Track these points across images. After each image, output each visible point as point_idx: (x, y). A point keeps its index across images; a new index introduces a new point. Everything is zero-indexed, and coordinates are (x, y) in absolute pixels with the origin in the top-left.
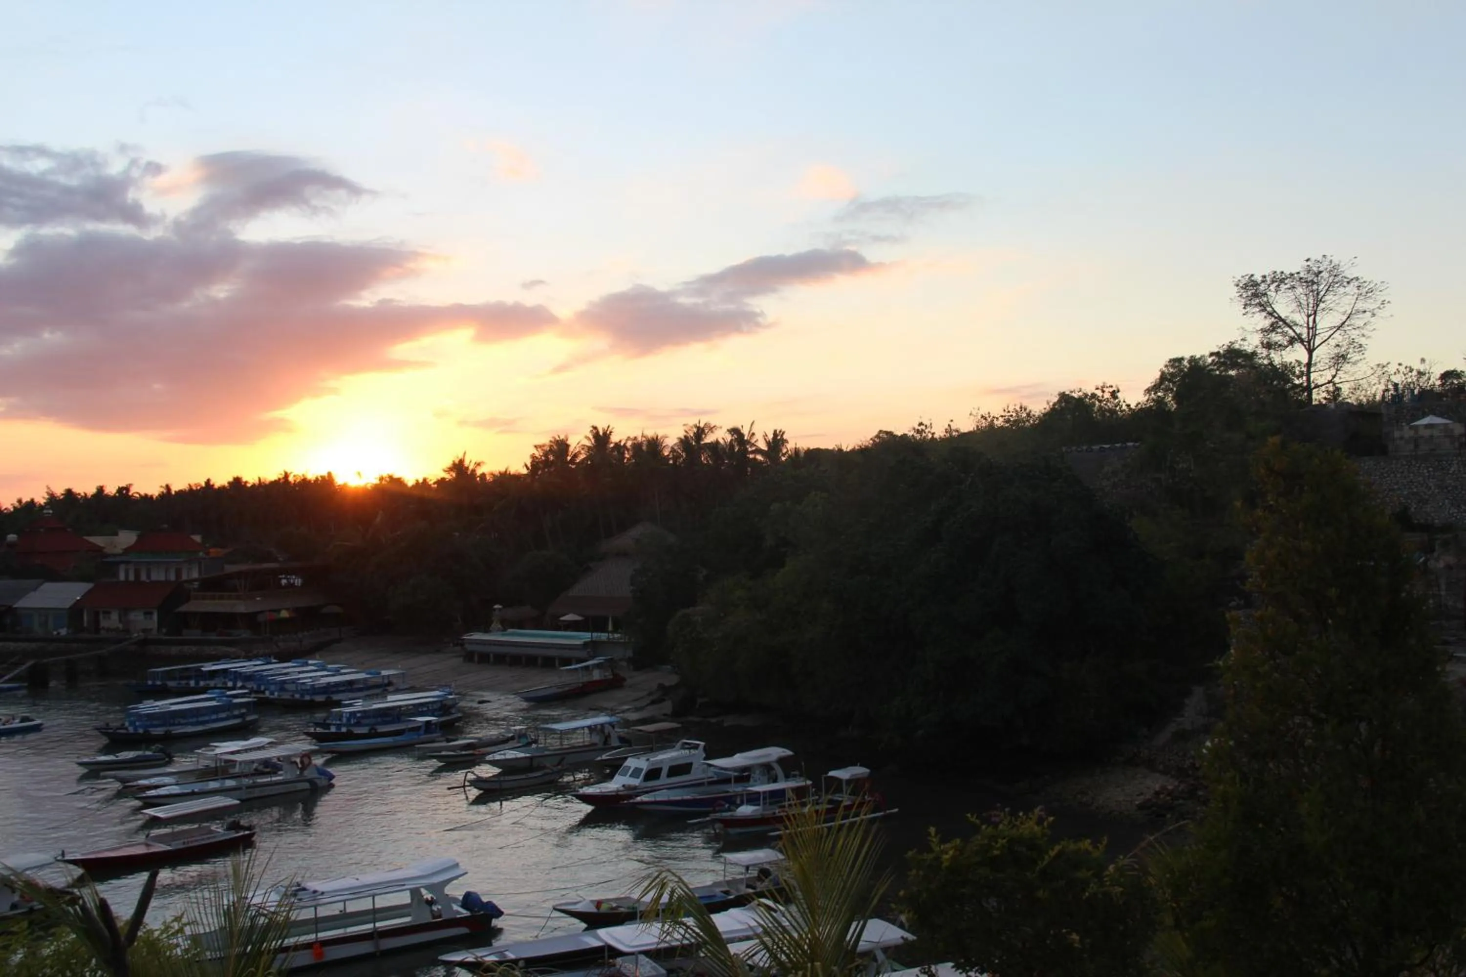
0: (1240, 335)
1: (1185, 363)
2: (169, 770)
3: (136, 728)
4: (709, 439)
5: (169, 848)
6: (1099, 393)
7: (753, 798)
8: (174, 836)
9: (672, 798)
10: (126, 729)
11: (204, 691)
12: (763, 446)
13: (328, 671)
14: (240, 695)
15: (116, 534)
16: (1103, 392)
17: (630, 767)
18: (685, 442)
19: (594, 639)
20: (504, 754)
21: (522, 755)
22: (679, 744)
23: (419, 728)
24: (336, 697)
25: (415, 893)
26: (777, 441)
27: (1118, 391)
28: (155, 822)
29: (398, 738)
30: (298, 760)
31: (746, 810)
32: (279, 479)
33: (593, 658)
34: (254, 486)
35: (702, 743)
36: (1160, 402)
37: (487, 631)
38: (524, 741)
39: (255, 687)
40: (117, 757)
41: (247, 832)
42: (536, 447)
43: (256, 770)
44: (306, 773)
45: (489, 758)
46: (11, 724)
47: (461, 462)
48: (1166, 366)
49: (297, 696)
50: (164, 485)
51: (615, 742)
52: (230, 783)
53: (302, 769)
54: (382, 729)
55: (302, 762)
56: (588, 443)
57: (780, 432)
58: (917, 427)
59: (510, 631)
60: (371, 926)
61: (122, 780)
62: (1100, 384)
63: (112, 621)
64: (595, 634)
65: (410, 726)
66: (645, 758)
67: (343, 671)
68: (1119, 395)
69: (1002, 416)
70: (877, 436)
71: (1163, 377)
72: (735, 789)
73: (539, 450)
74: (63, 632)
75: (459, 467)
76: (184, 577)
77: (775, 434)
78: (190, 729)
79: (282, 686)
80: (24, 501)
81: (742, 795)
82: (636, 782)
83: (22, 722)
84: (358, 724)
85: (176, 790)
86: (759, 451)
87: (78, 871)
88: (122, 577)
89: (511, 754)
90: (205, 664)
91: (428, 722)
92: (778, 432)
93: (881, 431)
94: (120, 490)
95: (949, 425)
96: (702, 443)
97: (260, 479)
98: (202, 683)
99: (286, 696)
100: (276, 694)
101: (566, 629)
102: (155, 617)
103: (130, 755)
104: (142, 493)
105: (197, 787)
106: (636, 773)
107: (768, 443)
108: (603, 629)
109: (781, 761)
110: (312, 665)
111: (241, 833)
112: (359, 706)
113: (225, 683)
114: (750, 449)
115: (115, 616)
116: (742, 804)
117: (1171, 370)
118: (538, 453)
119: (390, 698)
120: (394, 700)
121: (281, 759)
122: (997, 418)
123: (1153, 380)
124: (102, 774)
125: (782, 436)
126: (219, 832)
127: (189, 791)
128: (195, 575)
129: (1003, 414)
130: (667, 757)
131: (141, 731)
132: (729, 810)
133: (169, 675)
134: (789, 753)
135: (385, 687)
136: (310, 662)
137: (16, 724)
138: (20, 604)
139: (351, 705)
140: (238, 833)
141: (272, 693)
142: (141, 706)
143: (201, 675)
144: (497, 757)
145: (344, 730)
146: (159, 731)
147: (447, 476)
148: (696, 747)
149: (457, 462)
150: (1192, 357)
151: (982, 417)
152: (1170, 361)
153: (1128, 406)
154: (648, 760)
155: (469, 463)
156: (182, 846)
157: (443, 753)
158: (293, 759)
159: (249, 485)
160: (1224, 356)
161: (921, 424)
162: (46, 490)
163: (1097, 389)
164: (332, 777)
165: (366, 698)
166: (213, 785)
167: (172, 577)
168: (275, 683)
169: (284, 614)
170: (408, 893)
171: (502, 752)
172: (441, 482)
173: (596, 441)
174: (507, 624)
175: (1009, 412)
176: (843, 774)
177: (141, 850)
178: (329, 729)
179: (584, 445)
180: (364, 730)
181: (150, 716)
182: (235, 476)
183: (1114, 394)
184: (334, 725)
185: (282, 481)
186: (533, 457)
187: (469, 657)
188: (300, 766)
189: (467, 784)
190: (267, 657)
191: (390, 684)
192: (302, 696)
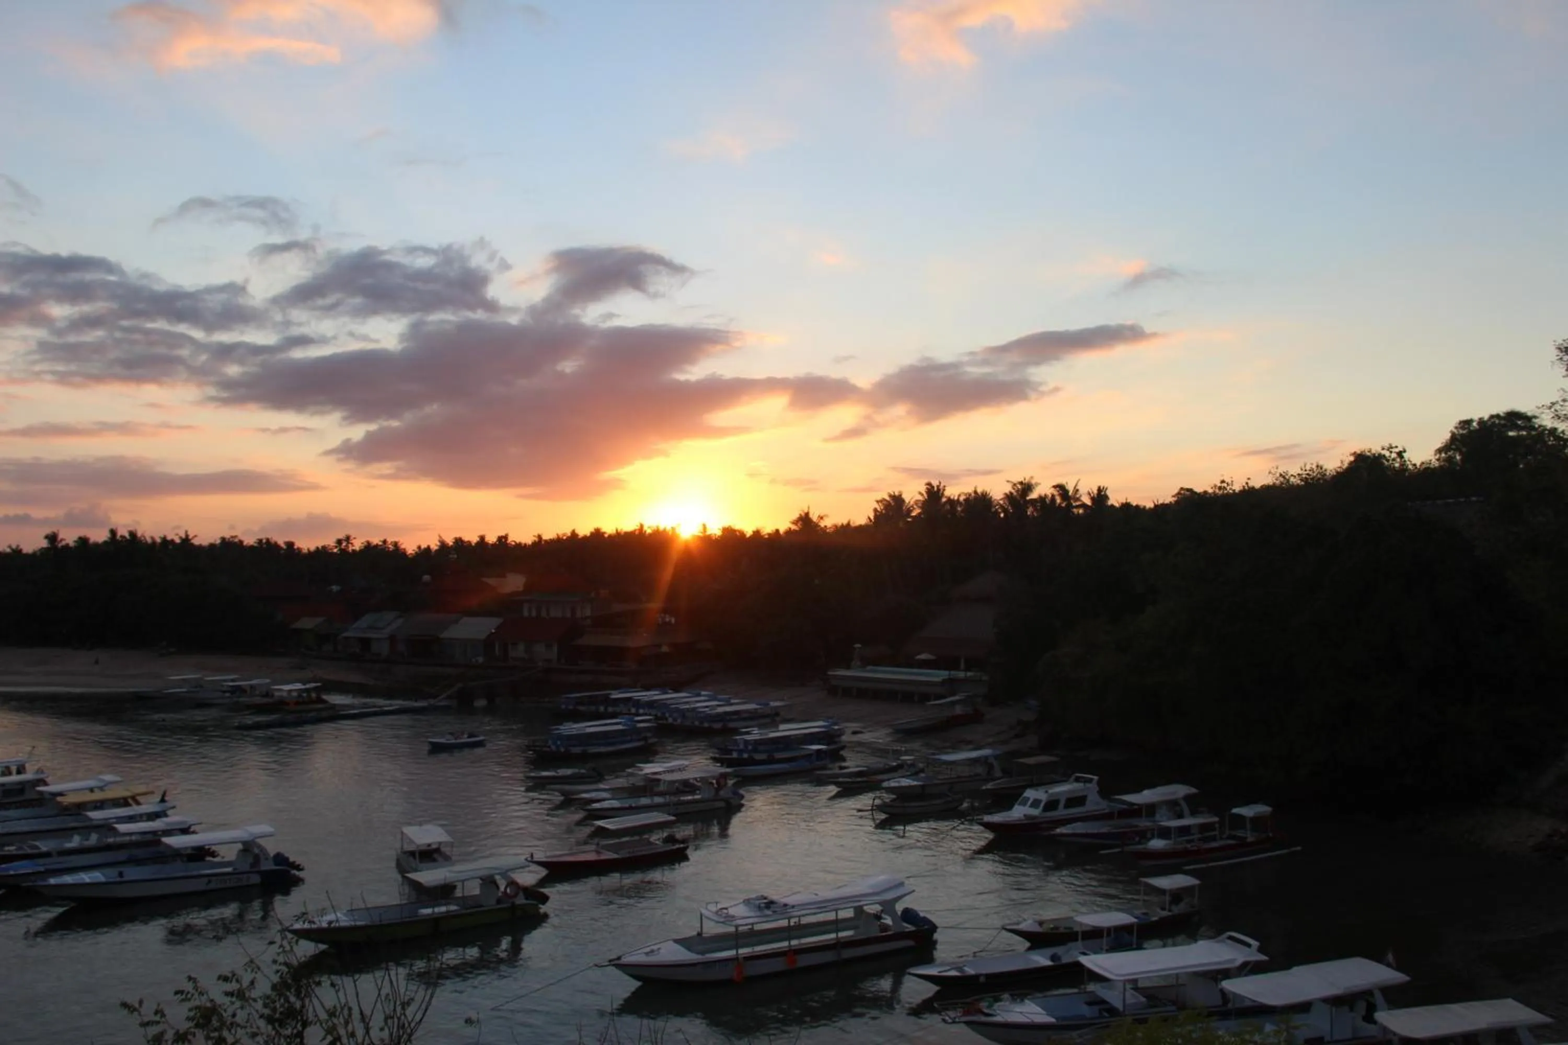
0: (1561, 397)
1: (1475, 424)
2: (602, 786)
3: (558, 747)
4: (1034, 495)
5: (615, 856)
6: (1387, 454)
7: (1164, 833)
8: (621, 846)
9: (1090, 831)
10: (549, 747)
11: (614, 716)
12: (1088, 502)
13: (719, 701)
14: (644, 721)
15: (504, 576)
16: (1391, 452)
17: (1028, 799)
18: (1009, 497)
19: (952, 677)
20: (899, 782)
21: (915, 783)
22: (1073, 777)
23: (810, 755)
24: (732, 725)
25: (859, 911)
26: (1100, 497)
27: (1405, 451)
28: (602, 832)
29: (793, 764)
30: (714, 781)
31: (1157, 844)
32: (635, 530)
33: (954, 694)
34: (610, 536)
35: (1096, 778)
36: (1450, 460)
37: (848, 667)
38: (913, 770)
39: (659, 714)
40: (557, 773)
41: (682, 846)
42: (878, 502)
43: (677, 788)
44: (722, 793)
45: (885, 784)
46: (461, 738)
47: (807, 514)
48: (1456, 428)
49: (697, 723)
50: (536, 534)
51: (998, 773)
52: (658, 800)
53: (717, 790)
54: (778, 755)
55: (718, 783)
56: (921, 498)
57: (1103, 488)
58: (1219, 485)
59: (869, 668)
60: (833, 936)
61: (563, 793)
62: (1387, 445)
63: (520, 651)
64: (953, 672)
65: (803, 753)
66: (1044, 790)
67: (733, 701)
68: (1405, 455)
69: (1299, 475)
70: (1179, 493)
71: (1454, 437)
72: (1143, 823)
73: (880, 504)
74: (481, 660)
75: (805, 520)
76: (579, 614)
77: (1099, 490)
78: (603, 749)
79: (683, 713)
80: (423, 547)
81: (1153, 830)
82: (1035, 812)
83: (469, 737)
84: (755, 750)
85: (615, 804)
86: (1084, 506)
87: (543, 872)
88: (526, 614)
89: (905, 782)
90: (612, 692)
91: (819, 751)
92: (1102, 488)
93: (1182, 489)
94: (500, 538)
95: (1247, 483)
96: (1028, 498)
97: (617, 530)
98: (610, 709)
99: (688, 723)
100: (679, 721)
101: (920, 667)
102: (555, 649)
103: (569, 772)
104: (518, 541)
105: (632, 802)
106: (1035, 804)
107: (1093, 499)
108: (957, 668)
109: (1187, 798)
110: (704, 696)
111: (677, 846)
112: (755, 734)
113: (629, 710)
114: (1074, 504)
115: (521, 647)
116: (1153, 837)
117: (1461, 432)
118: (879, 507)
119: (782, 727)
120: (786, 730)
121: (698, 779)
122: (1295, 477)
123: (1444, 441)
124: (548, 787)
125: (1105, 492)
126: (656, 844)
127: (627, 805)
128: (588, 612)
129: (1300, 472)
130: (1062, 789)
131: (562, 750)
132: (1139, 843)
133: (580, 702)
134: (1193, 790)
135: (773, 718)
136: (703, 693)
137: (465, 739)
138: (445, 635)
139: (748, 733)
140: (673, 845)
141: (675, 720)
142: (561, 727)
143: (607, 701)
144: (893, 784)
145: (745, 756)
146: (576, 750)
147: (794, 527)
148: (1090, 781)
149: (803, 514)
150: (1480, 419)
151: (1281, 475)
152: (1461, 422)
153: (1415, 465)
154: (1046, 792)
155: (814, 517)
156: (628, 855)
157: (841, 780)
158: (710, 780)
159: (606, 536)
160: (1503, 418)
161: (1223, 482)
162: (438, 538)
163: (1383, 449)
164: (742, 797)
165: (760, 726)
166: (644, 801)
167: (569, 615)
168: (678, 710)
169: (665, 649)
170: (852, 910)
171: (896, 780)
172: (789, 532)
173: (928, 496)
174: (866, 662)
175: (1306, 470)
176: (1247, 811)
177: (592, 857)
178: (731, 754)
179: (917, 501)
180: (763, 756)
181: (570, 737)
182: (596, 527)
183: (1400, 454)
184: (735, 750)
185: (637, 533)
186: (875, 510)
187: (833, 691)
188: (716, 786)
189: (874, 808)
190: (663, 686)
191: (777, 714)
192: (702, 723)
